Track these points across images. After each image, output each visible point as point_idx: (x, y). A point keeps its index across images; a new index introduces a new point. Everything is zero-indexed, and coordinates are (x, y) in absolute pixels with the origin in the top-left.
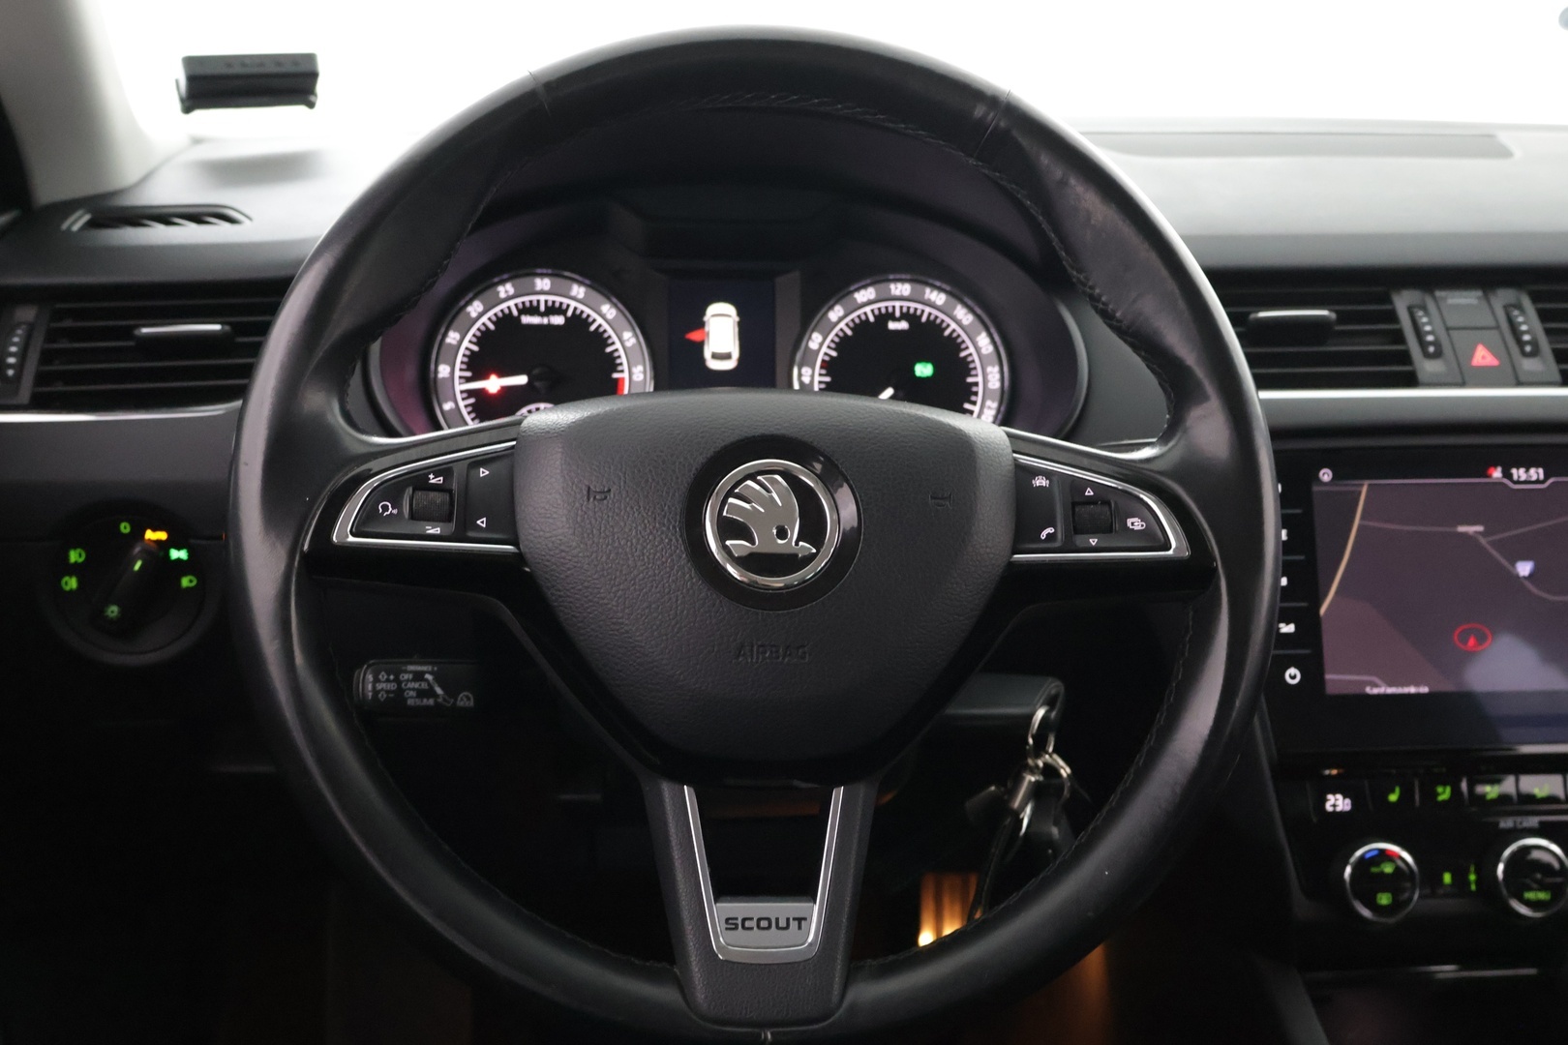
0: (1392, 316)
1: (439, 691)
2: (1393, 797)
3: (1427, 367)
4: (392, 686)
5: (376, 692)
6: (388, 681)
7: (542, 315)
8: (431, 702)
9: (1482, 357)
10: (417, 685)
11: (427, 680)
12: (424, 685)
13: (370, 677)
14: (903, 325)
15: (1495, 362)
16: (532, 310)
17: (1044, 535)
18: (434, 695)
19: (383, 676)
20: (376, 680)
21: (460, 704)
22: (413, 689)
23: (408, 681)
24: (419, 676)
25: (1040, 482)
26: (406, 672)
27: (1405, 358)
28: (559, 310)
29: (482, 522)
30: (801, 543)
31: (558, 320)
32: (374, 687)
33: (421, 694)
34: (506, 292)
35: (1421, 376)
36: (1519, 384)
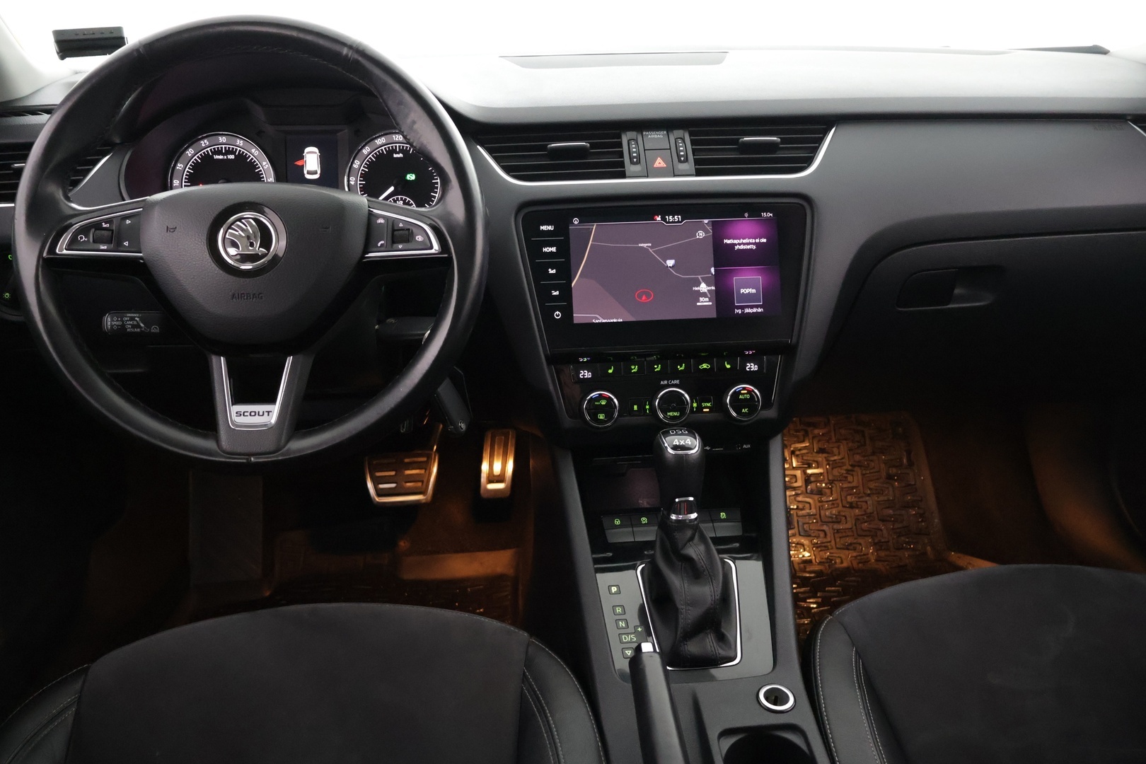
0: (620, 145)
1: (142, 325)
2: (610, 371)
3: (630, 168)
4: (120, 323)
5: (112, 326)
6: (117, 321)
7: (223, 154)
8: (139, 330)
9: (659, 163)
10: (131, 323)
11: (136, 320)
12: (135, 323)
13: (109, 319)
14: (401, 155)
15: (665, 166)
16: (219, 152)
17: (379, 245)
18: (140, 327)
19: (115, 319)
20: (112, 320)
21: (153, 331)
22: (130, 324)
23: (127, 321)
24: (132, 319)
25: (381, 221)
26: (126, 317)
27: (622, 164)
28: (232, 152)
29: (126, 244)
30: (260, 249)
31: (232, 157)
32: (111, 324)
33: (133, 326)
34: (205, 144)
35: (627, 174)
36: (675, 176)
